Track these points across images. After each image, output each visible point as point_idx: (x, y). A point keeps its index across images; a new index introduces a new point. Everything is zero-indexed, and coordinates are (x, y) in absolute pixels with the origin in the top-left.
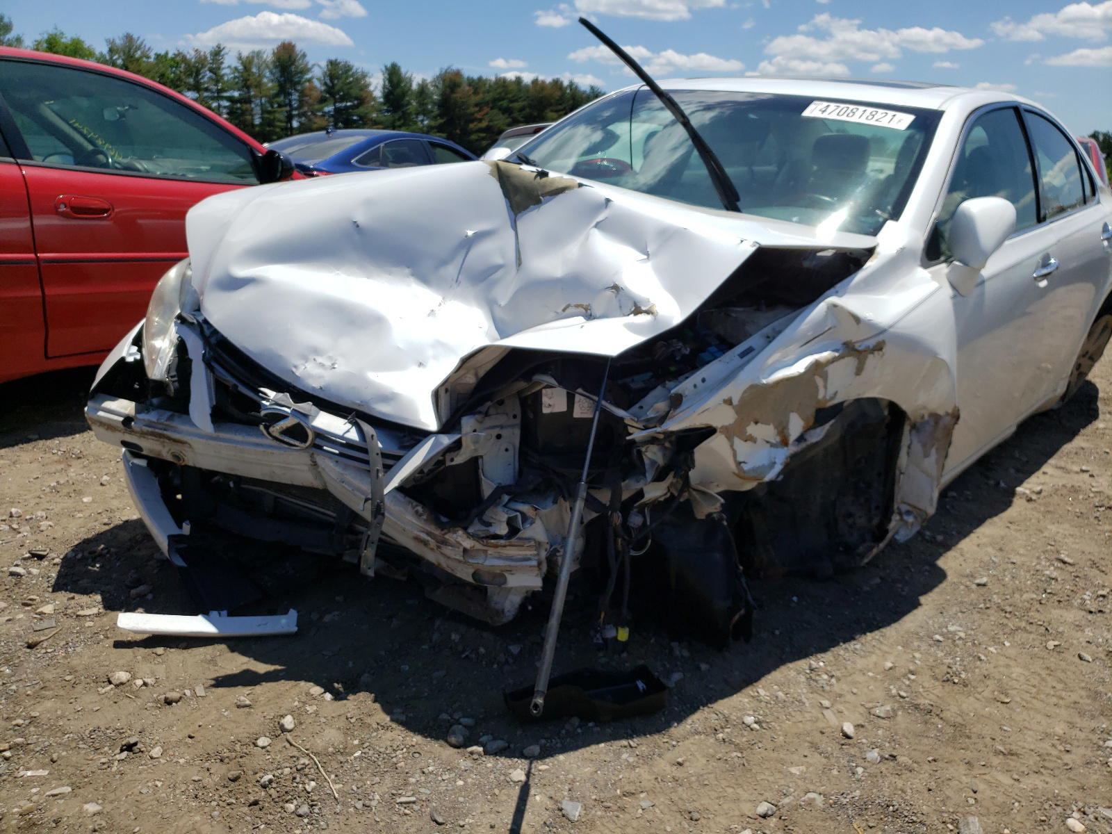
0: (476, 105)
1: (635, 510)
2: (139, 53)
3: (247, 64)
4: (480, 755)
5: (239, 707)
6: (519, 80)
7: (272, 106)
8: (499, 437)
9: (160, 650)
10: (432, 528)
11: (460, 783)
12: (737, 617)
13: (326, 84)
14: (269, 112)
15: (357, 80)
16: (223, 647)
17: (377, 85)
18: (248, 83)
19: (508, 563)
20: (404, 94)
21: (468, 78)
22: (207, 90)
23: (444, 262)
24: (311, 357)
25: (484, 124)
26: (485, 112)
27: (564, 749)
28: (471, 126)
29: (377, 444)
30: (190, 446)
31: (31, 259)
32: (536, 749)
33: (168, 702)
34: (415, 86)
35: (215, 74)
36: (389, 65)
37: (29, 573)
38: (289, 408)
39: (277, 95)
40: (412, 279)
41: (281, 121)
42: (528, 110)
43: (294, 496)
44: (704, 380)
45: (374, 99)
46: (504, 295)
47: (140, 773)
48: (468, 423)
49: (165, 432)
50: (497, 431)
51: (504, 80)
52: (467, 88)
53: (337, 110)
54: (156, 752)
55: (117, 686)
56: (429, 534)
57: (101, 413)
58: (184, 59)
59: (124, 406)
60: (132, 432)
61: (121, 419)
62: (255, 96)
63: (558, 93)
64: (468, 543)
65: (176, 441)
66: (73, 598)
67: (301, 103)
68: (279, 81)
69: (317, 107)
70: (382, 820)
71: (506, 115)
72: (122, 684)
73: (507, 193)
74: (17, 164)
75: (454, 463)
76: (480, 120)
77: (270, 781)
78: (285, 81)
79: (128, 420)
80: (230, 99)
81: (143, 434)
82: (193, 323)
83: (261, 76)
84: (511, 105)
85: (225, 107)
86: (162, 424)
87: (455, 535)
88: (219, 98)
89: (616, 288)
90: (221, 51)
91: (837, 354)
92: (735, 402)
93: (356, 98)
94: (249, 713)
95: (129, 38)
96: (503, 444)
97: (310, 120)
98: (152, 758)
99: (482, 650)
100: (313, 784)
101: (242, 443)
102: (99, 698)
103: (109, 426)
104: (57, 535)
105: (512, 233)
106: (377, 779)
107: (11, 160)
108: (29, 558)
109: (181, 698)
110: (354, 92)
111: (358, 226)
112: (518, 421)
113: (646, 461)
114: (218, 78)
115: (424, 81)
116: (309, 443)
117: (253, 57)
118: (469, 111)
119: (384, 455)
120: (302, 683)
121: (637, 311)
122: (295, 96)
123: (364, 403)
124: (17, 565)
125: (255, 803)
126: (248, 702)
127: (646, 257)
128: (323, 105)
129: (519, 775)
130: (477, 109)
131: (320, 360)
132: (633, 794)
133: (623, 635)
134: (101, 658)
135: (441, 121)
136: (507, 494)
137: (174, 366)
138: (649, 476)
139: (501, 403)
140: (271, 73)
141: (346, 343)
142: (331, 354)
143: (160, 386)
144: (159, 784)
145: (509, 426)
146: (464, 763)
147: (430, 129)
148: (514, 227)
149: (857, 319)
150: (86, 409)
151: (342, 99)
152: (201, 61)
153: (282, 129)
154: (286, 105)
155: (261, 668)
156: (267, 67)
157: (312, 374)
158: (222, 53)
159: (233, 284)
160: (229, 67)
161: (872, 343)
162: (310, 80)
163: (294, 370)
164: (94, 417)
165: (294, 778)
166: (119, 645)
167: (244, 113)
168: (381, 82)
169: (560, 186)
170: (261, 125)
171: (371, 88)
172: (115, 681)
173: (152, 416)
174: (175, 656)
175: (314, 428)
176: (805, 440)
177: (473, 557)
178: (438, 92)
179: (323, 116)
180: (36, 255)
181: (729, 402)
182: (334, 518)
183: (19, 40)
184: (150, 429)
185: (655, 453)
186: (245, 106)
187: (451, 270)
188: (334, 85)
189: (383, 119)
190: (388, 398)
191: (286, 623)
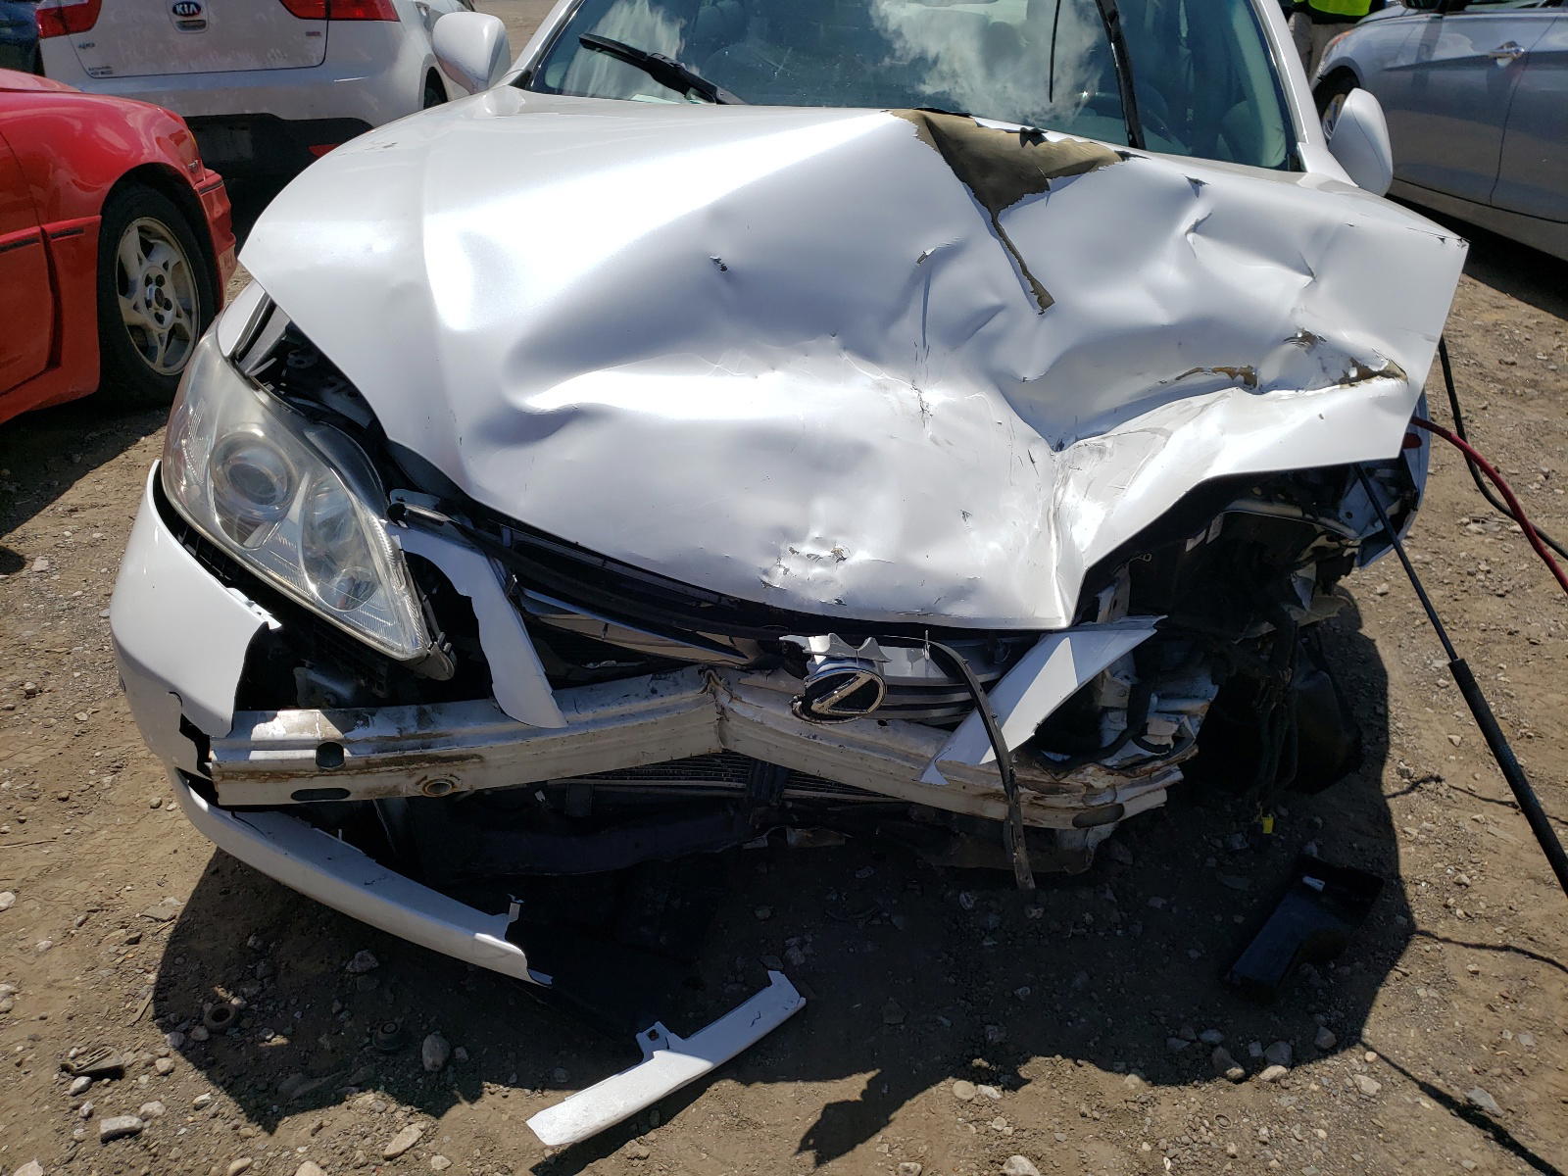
23: (894, 315)
24: (785, 547)
30: (481, 759)
40: (846, 357)
49: (424, 751)
57: (255, 755)
59: (301, 724)
60: (351, 768)
61: (311, 753)
73: (961, 173)
79: (329, 751)
86: (411, 736)
87: (1080, 776)
89: (1308, 338)
101: (595, 722)
103: (289, 775)
105: (994, 244)
111: (724, 268)
121: (1366, 375)
123: (927, 611)
127: (1309, 278)
142: (817, 534)
148: (999, 233)
157: (807, 583)
169: (1083, 158)
173: (380, 728)
182: (741, 790)
184: (393, 754)
187: (908, 327)
190: (965, 590)
191: (786, 999)
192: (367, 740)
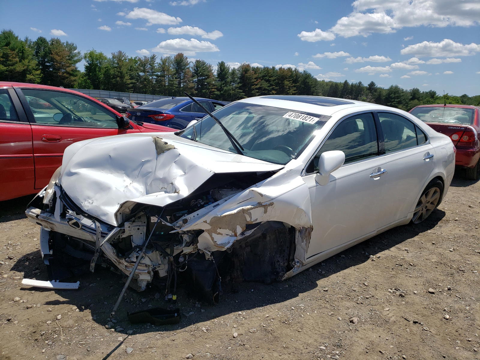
0: (255, 79)
1: (181, 256)
2: (123, 58)
3: (164, 62)
4: (113, 332)
5: (48, 311)
6: (274, 68)
7: (173, 79)
8: (138, 229)
9: (33, 292)
10: (116, 258)
11: (102, 340)
12: (215, 295)
13: (195, 70)
14: (172, 81)
15: (207, 68)
16: (53, 292)
17: (215, 69)
18: (164, 69)
19: (140, 271)
20: (226, 74)
21: (252, 68)
22: (148, 72)
23: (135, 170)
24: (87, 200)
25: (258, 86)
26: (259, 81)
27: (140, 333)
28: (253, 87)
29: (100, 229)
30: (55, 225)
31: (31, 156)
32: (131, 332)
33: (28, 308)
34: (230, 71)
35: (152, 66)
36: (220, 62)
37: (5, 264)
38: (74, 216)
39: (175, 74)
41: (176, 84)
42: (277, 81)
43: (88, 243)
44: (198, 215)
45: (214, 76)
46: (149, 181)
47: (9, 328)
48: (127, 224)
49: (48, 220)
50: (138, 227)
51: (268, 68)
52: (252, 71)
53: (198, 80)
54: (16, 322)
55: (15, 302)
56: (116, 260)
57: (30, 213)
58: (140, 59)
59: (37, 211)
60: (39, 219)
61: (36, 215)
62: (166, 75)
63: (290, 73)
64: (126, 264)
65: (51, 223)
66: (15, 273)
67: (184, 76)
68: (176, 69)
69: (191, 79)
70: (72, 348)
71: (268, 83)
72: (17, 301)
73: (156, 149)
74: (30, 125)
75: (122, 237)
76: (257, 85)
77: (44, 334)
78: (178, 69)
79: (37, 216)
80: (157, 76)
81: (42, 221)
82: (58, 186)
83: (169, 66)
84: (270, 79)
85: (154, 79)
86: (47, 218)
87: (122, 261)
88: (152, 75)
89: (172, 184)
90: (154, 57)
91: (253, 207)
92: (208, 222)
93: (206, 75)
94: (50, 313)
95: (120, 52)
96: (140, 231)
97: (188, 84)
98: (14, 324)
99: (132, 299)
100: (57, 336)
102: (8, 305)
103: (32, 217)
104: (20, 252)
106: (77, 336)
107: (28, 123)
108: (7, 259)
109: (32, 307)
110: (205, 73)
111: (110, 157)
112: (146, 224)
113: (184, 240)
114: (152, 67)
115: (234, 68)
116: (80, 228)
117: (167, 59)
118: (252, 81)
119: (102, 233)
120: (71, 305)
121: (175, 192)
122: (182, 74)
123: (99, 216)
124: (2, 261)
125: (36, 340)
126: (51, 310)
127: (184, 174)
128: (193, 78)
129: (121, 339)
130: (255, 80)
131: (89, 201)
132: (152, 348)
133: (175, 298)
134: (14, 293)
135: (240, 85)
136: (138, 248)
137: (51, 200)
138: (184, 245)
139: (139, 218)
140: (173, 65)
141: (98, 196)
142: (93, 199)
143: (47, 206)
144: (12, 331)
145: (143, 226)
146: (107, 334)
147: (236, 88)
148: (157, 159)
149: (261, 195)
150: (26, 211)
151: (201, 76)
152: (146, 60)
153: (176, 88)
154: (178, 78)
155: (62, 299)
156: (172, 63)
157: (86, 206)
158: (155, 58)
159: (71, 174)
160: (157, 63)
161: (268, 203)
162: (188, 68)
163: (81, 204)
164: (28, 214)
165: (51, 334)
166: (22, 289)
167: (161, 81)
168: (217, 69)
170: (168, 86)
171: (213, 71)
172: (15, 300)
173: (45, 215)
174: (37, 294)
175: (81, 223)
176: (244, 235)
177: (128, 268)
178: (240, 73)
179: (193, 82)
180: (33, 154)
181: (205, 222)
183: (79, 53)
184: (43, 219)
185: (186, 237)
186: (162, 78)
188: (198, 70)
189: (217, 84)
190: (105, 215)
191: (75, 286)
192: (42, 216)
